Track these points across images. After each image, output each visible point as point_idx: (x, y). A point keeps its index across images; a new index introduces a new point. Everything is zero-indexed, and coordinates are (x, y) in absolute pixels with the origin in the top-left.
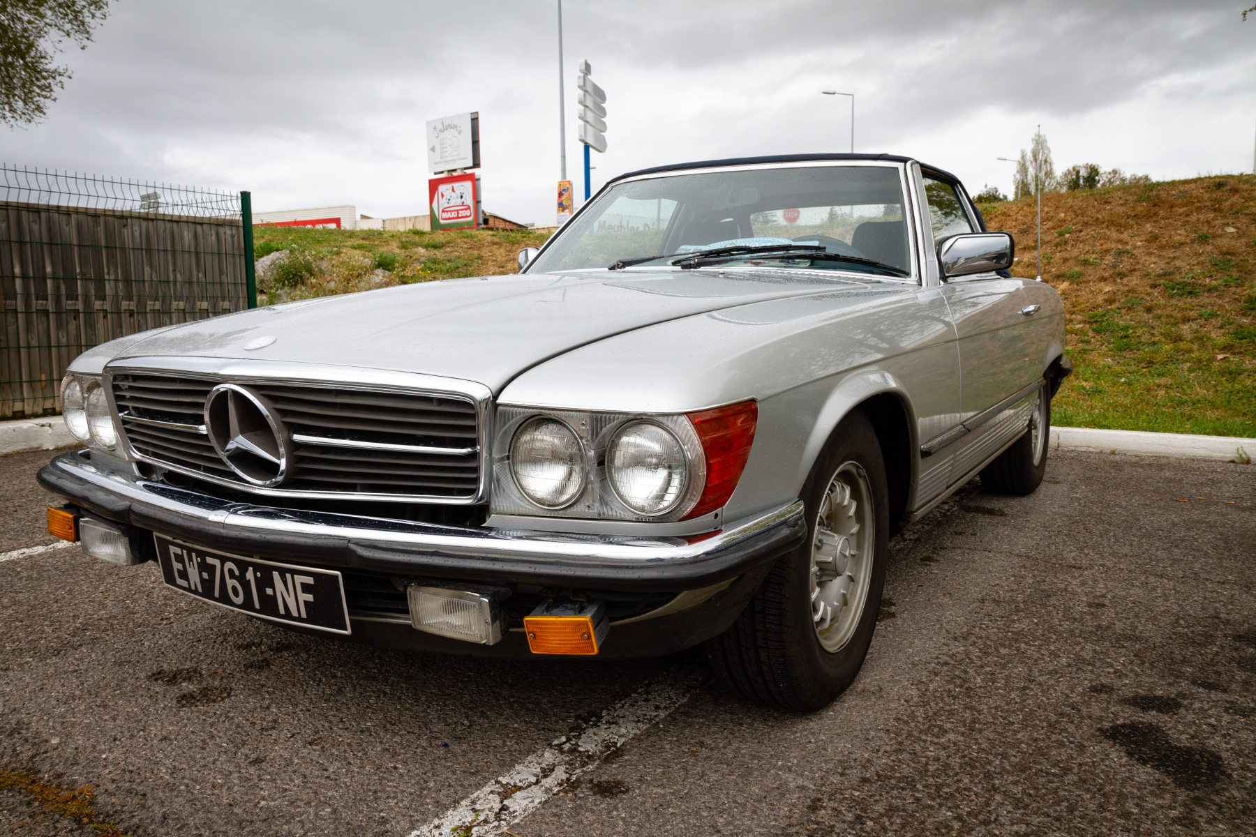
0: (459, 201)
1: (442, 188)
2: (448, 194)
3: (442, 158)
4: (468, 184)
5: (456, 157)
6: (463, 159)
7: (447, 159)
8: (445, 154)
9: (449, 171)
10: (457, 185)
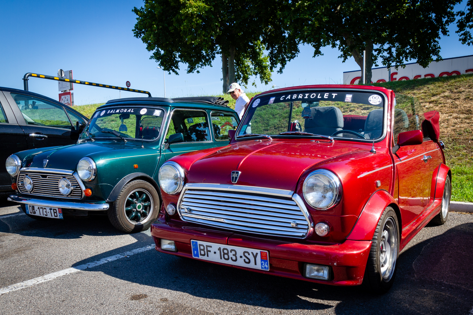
0: (67, 102)
1: (62, 97)
2: (64, 99)
3: (62, 86)
4: (69, 96)
5: (66, 86)
6: (68, 87)
7: (63, 87)
8: (63, 85)
9: (64, 91)
10: (66, 96)
